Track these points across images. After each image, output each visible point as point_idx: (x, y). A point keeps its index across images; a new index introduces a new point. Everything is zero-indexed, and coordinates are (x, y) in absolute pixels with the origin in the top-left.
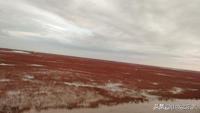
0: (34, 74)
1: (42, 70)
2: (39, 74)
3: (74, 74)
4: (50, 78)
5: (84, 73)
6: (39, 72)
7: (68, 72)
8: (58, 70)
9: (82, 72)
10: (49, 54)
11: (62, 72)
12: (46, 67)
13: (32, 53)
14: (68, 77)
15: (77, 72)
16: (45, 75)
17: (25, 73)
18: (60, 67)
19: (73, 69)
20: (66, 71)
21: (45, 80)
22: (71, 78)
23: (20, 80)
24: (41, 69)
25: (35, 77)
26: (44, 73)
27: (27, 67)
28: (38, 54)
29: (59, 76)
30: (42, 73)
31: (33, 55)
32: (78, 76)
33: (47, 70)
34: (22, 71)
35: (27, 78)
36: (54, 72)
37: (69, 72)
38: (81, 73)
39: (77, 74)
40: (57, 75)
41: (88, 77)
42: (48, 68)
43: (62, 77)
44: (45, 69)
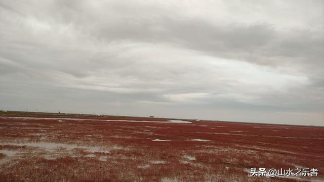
0: (196, 153)
1: (207, 148)
2: (203, 153)
3: (260, 155)
4: (220, 160)
5: (281, 153)
6: (204, 151)
7: (249, 151)
8: (232, 147)
9: (277, 150)
10: (217, 121)
11: (239, 151)
12: (213, 142)
13: (194, 121)
14: (251, 160)
15: (268, 151)
16: (213, 156)
17: (183, 151)
18: (235, 142)
19: (259, 145)
20: (246, 149)
21: (212, 163)
22: (255, 161)
23: (177, 162)
24: (206, 146)
25: (197, 158)
26: (211, 152)
27: (187, 142)
28: (202, 122)
29: (233, 157)
30: (207, 152)
31: (195, 125)
32: (270, 158)
33: (215, 147)
34: (180, 149)
35: (187, 160)
36: (227, 150)
37: (253, 151)
38: (275, 152)
39: (268, 154)
40: (231, 155)
41: (290, 161)
42: (216, 144)
43: (239, 158)
44: (212, 146)
